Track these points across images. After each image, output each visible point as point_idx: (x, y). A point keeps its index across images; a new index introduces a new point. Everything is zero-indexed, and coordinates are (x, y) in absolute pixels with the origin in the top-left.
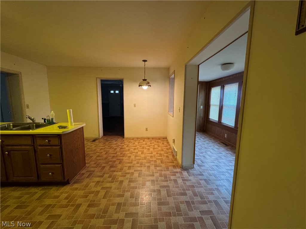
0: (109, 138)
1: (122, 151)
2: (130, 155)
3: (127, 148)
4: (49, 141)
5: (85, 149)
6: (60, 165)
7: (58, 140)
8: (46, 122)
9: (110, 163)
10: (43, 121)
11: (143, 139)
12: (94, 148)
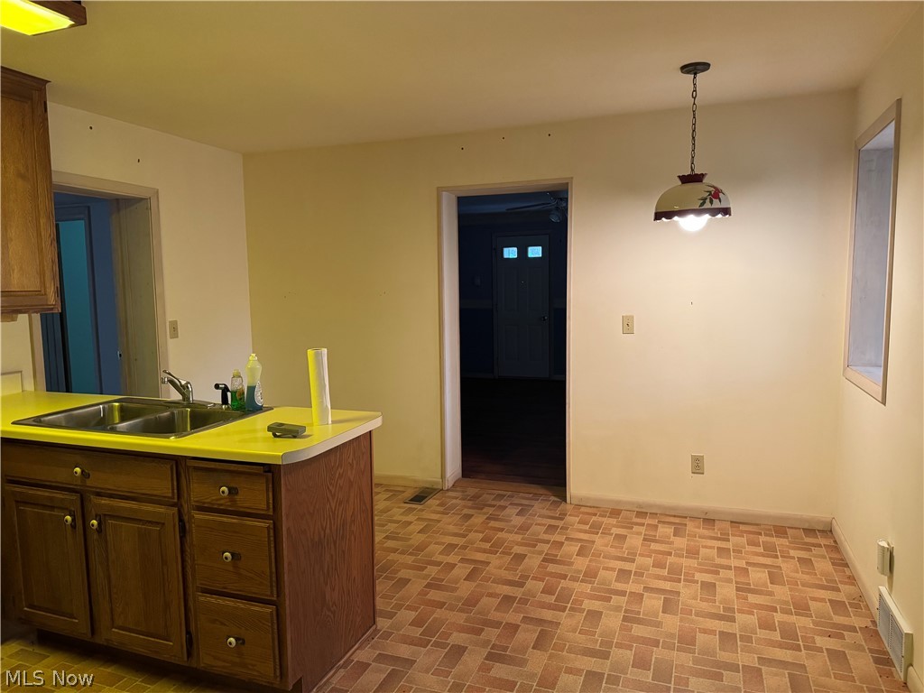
0: (490, 491)
1: (552, 575)
2: (596, 605)
3: (581, 564)
4: (233, 491)
5: (377, 539)
6: (269, 609)
7: (267, 490)
8: (230, 402)
9: (492, 634)
10: (216, 397)
11: (678, 519)
12: (418, 539)
